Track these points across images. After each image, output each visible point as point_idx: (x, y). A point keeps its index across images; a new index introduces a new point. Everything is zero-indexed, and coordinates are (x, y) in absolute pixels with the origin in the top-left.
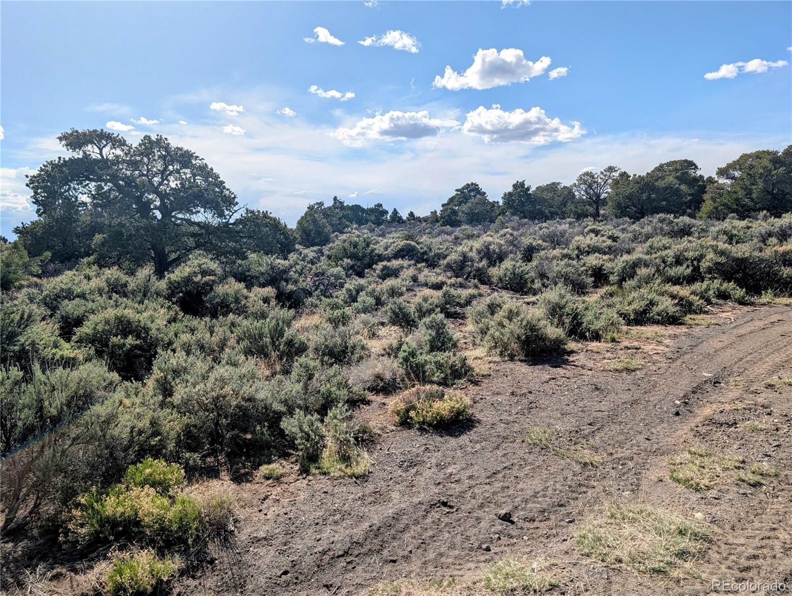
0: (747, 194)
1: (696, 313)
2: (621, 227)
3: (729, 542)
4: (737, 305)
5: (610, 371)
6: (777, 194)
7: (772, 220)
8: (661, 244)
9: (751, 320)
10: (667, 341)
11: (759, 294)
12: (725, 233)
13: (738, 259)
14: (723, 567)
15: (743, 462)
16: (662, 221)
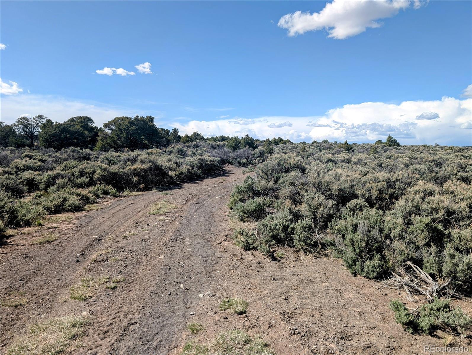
0: (119, 139)
1: (91, 204)
2: (48, 154)
3: (99, 321)
4: (112, 198)
5: (37, 244)
6: (132, 140)
7: (131, 152)
8: (71, 165)
9: (119, 205)
10: (74, 221)
11: (123, 191)
12: (107, 159)
13: (113, 173)
14: (95, 335)
15: (109, 278)
16: (73, 151)
